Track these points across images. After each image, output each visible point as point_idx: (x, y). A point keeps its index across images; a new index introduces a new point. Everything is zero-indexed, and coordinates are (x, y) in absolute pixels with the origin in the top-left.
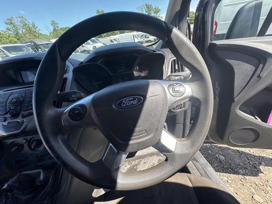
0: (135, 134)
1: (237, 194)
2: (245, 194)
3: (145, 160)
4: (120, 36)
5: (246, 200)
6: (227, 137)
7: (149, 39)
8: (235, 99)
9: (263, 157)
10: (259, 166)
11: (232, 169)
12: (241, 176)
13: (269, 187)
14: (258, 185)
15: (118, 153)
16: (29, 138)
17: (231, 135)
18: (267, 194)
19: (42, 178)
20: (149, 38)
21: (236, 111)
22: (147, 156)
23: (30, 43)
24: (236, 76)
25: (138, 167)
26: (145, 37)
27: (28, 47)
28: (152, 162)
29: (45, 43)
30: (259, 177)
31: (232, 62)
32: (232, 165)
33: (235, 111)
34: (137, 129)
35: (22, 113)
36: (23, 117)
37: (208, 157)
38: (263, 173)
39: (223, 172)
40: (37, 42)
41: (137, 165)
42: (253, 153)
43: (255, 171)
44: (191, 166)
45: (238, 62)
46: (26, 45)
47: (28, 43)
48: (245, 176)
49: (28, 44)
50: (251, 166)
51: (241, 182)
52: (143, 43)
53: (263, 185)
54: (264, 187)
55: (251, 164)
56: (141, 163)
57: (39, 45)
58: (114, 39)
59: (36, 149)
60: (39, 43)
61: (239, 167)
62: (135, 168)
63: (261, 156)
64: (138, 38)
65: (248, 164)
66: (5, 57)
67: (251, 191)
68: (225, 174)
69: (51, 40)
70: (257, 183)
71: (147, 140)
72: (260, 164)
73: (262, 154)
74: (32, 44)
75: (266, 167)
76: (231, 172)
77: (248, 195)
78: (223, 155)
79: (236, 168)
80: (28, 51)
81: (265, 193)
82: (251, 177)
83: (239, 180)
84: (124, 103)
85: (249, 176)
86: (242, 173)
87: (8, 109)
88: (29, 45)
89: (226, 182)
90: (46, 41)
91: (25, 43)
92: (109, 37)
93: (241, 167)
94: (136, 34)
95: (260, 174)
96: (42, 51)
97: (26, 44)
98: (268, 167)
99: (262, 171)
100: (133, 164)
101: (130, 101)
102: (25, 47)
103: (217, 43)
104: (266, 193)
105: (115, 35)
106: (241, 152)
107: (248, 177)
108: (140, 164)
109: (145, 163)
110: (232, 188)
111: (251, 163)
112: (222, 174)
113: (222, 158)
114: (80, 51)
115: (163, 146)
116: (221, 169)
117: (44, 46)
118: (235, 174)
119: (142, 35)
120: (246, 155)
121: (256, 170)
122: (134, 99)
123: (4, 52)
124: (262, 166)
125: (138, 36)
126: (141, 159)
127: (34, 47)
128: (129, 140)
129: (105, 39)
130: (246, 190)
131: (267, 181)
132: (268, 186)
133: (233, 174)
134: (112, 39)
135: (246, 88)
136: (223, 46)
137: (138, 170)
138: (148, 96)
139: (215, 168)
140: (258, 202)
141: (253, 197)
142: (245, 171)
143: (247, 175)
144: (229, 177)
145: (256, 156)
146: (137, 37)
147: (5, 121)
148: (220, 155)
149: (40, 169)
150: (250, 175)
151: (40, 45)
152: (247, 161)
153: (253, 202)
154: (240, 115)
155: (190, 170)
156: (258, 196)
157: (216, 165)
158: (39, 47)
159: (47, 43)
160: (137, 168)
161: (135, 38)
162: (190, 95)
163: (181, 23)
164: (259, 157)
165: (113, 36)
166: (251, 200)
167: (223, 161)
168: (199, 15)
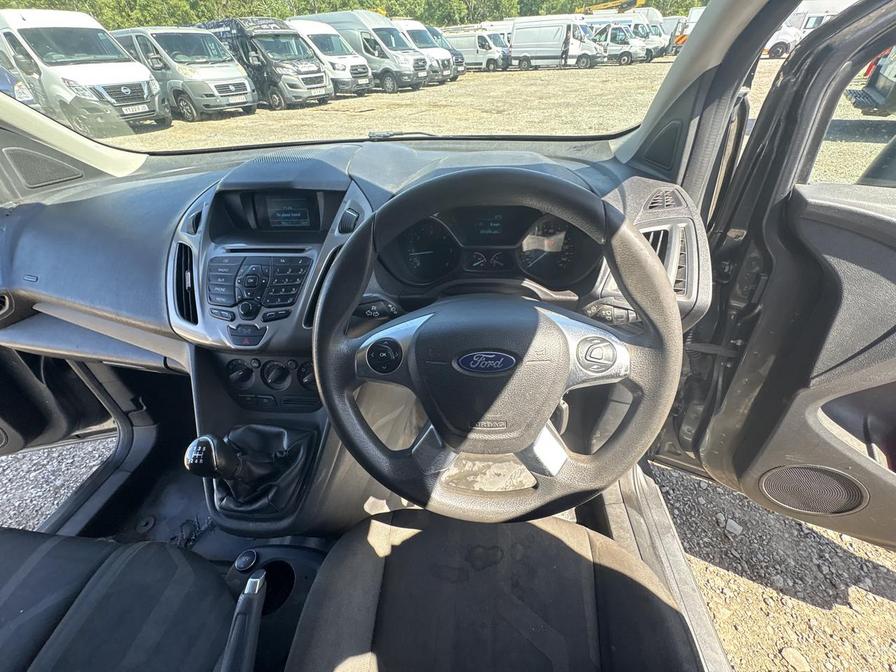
0: (483, 423)
1: (736, 629)
2: (761, 636)
3: (500, 468)
4: (517, 26)
5: (755, 649)
6: (756, 477)
7: (626, 48)
8: (813, 382)
9: (876, 567)
10: (847, 586)
11: (752, 567)
12: (771, 590)
13: (850, 647)
14: (814, 629)
15: (444, 447)
16: (264, 359)
17: (769, 474)
18: (832, 660)
19: (285, 444)
20: (628, 43)
21: (807, 414)
22: (509, 461)
23: (228, 29)
24: (843, 315)
25: (478, 479)
26: (614, 39)
27: (221, 39)
28: (519, 479)
29: (270, 32)
30: (832, 612)
31: (843, 268)
32: (760, 556)
33: (803, 414)
34: (489, 416)
35: (264, 310)
36: (266, 320)
37: (690, 513)
38: (851, 607)
39: (720, 564)
40: (246, 25)
41: (476, 474)
42: (851, 545)
43: (828, 593)
44: (619, 520)
45: (866, 273)
46: (215, 33)
47: (221, 26)
48: (784, 594)
49: (221, 29)
50: (820, 576)
51: (764, 606)
52: (597, 63)
53: (831, 636)
54: (831, 639)
55: (822, 572)
56: (487, 472)
57: (252, 37)
58: (495, 38)
59: (276, 386)
60: (251, 29)
61: (778, 567)
62: (471, 479)
63: (870, 562)
64: (586, 40)
65: (815, 569)
66: (161, 69)
67: (785, 635)
68: (723, 571)
69: (287, 22)
70: (813, 623)
71: (504, 440)
72: (857, 581)
73: (881, 558)
74: (234, 31)
75: (871, 595)
76: (746, 572)
77: (770, 642)
78: (742, 523)
79: (767, 567)
80: (220, 57)
81: (826, 654)
82: (804, 604)
83: (760, 598)
84: (476, 362)
85: (798, 599)
86: (780, 584)
87: (238, 297)
88: (224, 32)
89: (718, 591)
90: (272, 26)
91: (214, 27)
92: (476, 26)
93: (784, 570)
94: (579, 23)
95: (838, 607)
96: (258, 57)
97: (217, 30)
98: (879, 598)
99: (850, 600)
100: (467, 468)
101: (487, 359)
102: (213, 41)
103: (810, 200)
104: (829, 655)
105: (502, 19)
106: (807, 531)
107: (790, 601)
108: (485, 474)
109: (499, 475)
110: (729, 609)
111: (825, 570)
112: (712, 568)
113: (735, 527)
114: (370, 74)
115: (537, 460)
116: (717, 556)
117: (265, 42)
118: (754, 581)
119: (603, 26)
120: (819, 543)
121: (831, 593)
122: (498, 358)
123: (158, 53)
124: (860, 590)
125: (586, 32)
126: (491, 463)
127: (237, 42)
128: (470, 431)
129: (462, 33)
130: (769, 628)
131: (853, 630)
132: (847, 643)
133: (751, 579)
134: (485, 34)
135: (861, 357)
136: (829, 213)
137: (477, 487)
138: (526, 359)
139: (700, 547)
140: (789, 667)
141: (780, 651)
142: (791, 584)
143: (795, 595)
144: (732, 581)
145: (856, 558)
146: (583, 33)
147: (232, 320)
148: (734, 518)
149: (283, 428)
150: (804, 599)
151: (256, 36)
152: (814, 560)
153: (777, 661)
154: (816, 429)
155: (613, 527)
156: (797, 654)
157: (706, 540)
158: (252, 46)
159: (276, 31)
160: (474, 482)
161: (572, 40)
162: (623, 373)
163: (712, 110)
164: (863, 563)
165: (494, 23)
166: (772, 656)
167: (735, 537)
168: (784, 86)
